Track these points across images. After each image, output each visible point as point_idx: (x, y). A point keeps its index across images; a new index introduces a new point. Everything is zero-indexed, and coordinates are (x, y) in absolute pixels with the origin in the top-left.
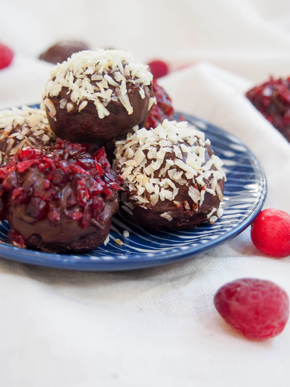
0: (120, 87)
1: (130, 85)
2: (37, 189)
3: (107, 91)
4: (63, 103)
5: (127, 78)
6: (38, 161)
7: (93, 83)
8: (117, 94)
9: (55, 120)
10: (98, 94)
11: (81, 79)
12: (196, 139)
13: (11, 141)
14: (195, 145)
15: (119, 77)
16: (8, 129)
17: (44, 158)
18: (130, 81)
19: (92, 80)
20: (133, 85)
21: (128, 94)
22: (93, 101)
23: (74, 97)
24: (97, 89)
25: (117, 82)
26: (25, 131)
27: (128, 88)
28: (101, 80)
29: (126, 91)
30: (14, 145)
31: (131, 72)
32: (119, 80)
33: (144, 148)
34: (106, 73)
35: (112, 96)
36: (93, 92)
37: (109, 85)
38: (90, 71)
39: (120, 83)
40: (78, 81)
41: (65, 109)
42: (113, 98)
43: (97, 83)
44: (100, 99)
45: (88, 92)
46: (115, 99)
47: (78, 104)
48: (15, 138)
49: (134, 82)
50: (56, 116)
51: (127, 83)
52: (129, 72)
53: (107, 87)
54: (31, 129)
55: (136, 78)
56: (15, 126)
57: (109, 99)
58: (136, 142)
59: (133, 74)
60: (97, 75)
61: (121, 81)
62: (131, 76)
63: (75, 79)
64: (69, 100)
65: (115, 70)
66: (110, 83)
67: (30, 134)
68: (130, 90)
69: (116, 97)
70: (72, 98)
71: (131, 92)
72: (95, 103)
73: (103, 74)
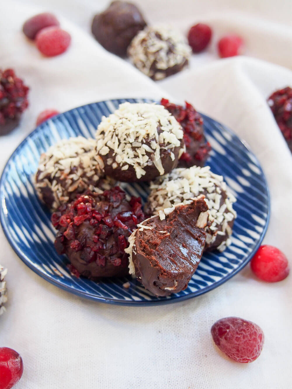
0: (155, 153)
1: (163, 151)
2: (88, 240)
3: (144, 156)
4: (109, 161)
5: (161, 145)
6: (90, 217)
7: (134, 149)
8: (152, 159)
9: (104, 171)
10: (137, 160)
11: (124, 144)
12: (214, 188)
13: (69, 182)
14: (213, 192)
15: (154, 145)
16: (67, 171)
17: (94, 215)
18: (163, 148)
19: (133, 146)
20: (165, 150)
21: (161, 158)
22: (133, 166)
23: (119, 159)
24: (136, 154)
25: (153, 150)
26: (80, 172)
27: (160, 155)
28: (140, 147)
29: (160, 157)
30: (71, 184)
31: (164, 140)
32: (154, 148)
33: (171, 199)
34: (144, 142)
35: (147, 162)
36: (133, 156)
37: (146, 151)
38: (131, 139)
39: (155, 150)
40: (122, 145)
41: (111, 166)
42: (149, 162)
43: (136, 149)
44: (139, 164)
45: (129, 158)
46: (150, 164)
47: (121, 165)
48: (72, 179)
49: (166, 148)
50: (104, 168)
51: (161, 150)
52: (162, 140)
53: (145, 153)
54: (85, 170)
55: (169, 143)
56: (72, 167)
57: (145, 164)
58: (165, 193)
59: (166, 142)
60: (137, 143)
61: (156, 148)
62: (164, 143)
63: (120, 143)
64: (114, 161)
65: (151, 139)
66: (147, 150)
67: (84, 175)
68: (163, 155)
69: (151, 161)
70: (116, 160)
71: (163, 157)
72: (134, 167)
73: (142, 142)
